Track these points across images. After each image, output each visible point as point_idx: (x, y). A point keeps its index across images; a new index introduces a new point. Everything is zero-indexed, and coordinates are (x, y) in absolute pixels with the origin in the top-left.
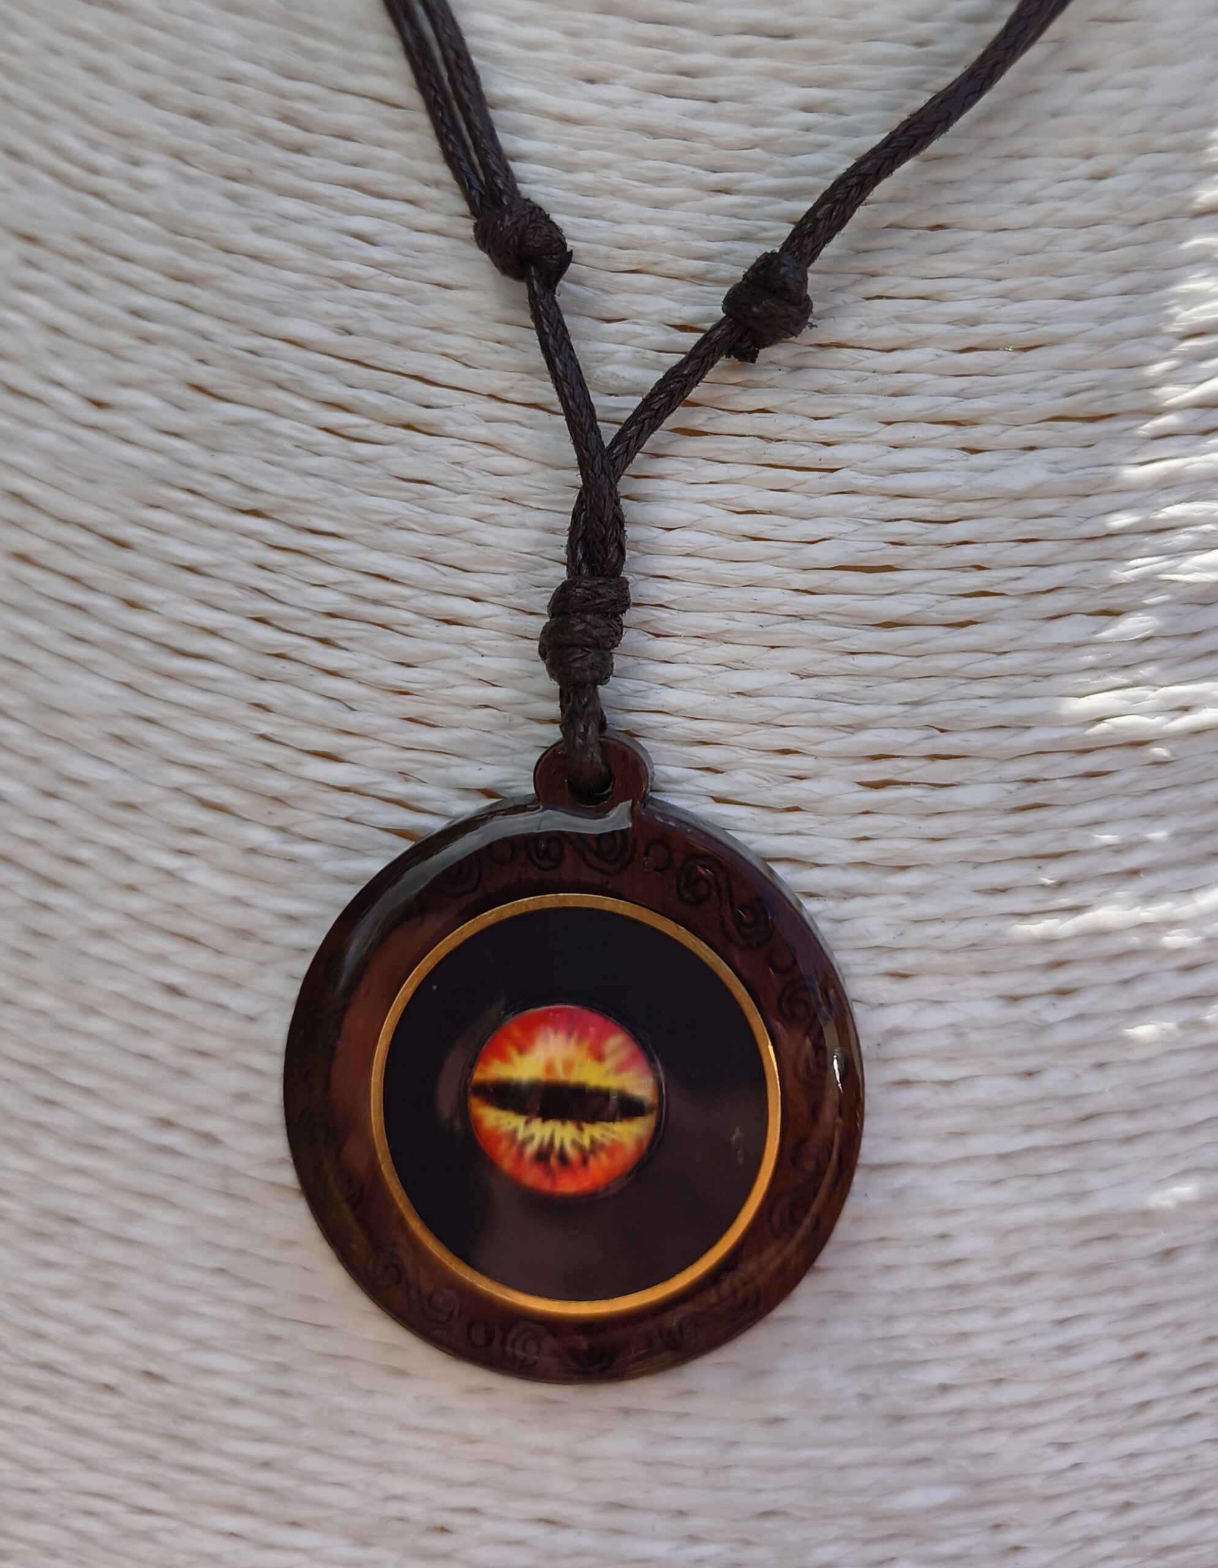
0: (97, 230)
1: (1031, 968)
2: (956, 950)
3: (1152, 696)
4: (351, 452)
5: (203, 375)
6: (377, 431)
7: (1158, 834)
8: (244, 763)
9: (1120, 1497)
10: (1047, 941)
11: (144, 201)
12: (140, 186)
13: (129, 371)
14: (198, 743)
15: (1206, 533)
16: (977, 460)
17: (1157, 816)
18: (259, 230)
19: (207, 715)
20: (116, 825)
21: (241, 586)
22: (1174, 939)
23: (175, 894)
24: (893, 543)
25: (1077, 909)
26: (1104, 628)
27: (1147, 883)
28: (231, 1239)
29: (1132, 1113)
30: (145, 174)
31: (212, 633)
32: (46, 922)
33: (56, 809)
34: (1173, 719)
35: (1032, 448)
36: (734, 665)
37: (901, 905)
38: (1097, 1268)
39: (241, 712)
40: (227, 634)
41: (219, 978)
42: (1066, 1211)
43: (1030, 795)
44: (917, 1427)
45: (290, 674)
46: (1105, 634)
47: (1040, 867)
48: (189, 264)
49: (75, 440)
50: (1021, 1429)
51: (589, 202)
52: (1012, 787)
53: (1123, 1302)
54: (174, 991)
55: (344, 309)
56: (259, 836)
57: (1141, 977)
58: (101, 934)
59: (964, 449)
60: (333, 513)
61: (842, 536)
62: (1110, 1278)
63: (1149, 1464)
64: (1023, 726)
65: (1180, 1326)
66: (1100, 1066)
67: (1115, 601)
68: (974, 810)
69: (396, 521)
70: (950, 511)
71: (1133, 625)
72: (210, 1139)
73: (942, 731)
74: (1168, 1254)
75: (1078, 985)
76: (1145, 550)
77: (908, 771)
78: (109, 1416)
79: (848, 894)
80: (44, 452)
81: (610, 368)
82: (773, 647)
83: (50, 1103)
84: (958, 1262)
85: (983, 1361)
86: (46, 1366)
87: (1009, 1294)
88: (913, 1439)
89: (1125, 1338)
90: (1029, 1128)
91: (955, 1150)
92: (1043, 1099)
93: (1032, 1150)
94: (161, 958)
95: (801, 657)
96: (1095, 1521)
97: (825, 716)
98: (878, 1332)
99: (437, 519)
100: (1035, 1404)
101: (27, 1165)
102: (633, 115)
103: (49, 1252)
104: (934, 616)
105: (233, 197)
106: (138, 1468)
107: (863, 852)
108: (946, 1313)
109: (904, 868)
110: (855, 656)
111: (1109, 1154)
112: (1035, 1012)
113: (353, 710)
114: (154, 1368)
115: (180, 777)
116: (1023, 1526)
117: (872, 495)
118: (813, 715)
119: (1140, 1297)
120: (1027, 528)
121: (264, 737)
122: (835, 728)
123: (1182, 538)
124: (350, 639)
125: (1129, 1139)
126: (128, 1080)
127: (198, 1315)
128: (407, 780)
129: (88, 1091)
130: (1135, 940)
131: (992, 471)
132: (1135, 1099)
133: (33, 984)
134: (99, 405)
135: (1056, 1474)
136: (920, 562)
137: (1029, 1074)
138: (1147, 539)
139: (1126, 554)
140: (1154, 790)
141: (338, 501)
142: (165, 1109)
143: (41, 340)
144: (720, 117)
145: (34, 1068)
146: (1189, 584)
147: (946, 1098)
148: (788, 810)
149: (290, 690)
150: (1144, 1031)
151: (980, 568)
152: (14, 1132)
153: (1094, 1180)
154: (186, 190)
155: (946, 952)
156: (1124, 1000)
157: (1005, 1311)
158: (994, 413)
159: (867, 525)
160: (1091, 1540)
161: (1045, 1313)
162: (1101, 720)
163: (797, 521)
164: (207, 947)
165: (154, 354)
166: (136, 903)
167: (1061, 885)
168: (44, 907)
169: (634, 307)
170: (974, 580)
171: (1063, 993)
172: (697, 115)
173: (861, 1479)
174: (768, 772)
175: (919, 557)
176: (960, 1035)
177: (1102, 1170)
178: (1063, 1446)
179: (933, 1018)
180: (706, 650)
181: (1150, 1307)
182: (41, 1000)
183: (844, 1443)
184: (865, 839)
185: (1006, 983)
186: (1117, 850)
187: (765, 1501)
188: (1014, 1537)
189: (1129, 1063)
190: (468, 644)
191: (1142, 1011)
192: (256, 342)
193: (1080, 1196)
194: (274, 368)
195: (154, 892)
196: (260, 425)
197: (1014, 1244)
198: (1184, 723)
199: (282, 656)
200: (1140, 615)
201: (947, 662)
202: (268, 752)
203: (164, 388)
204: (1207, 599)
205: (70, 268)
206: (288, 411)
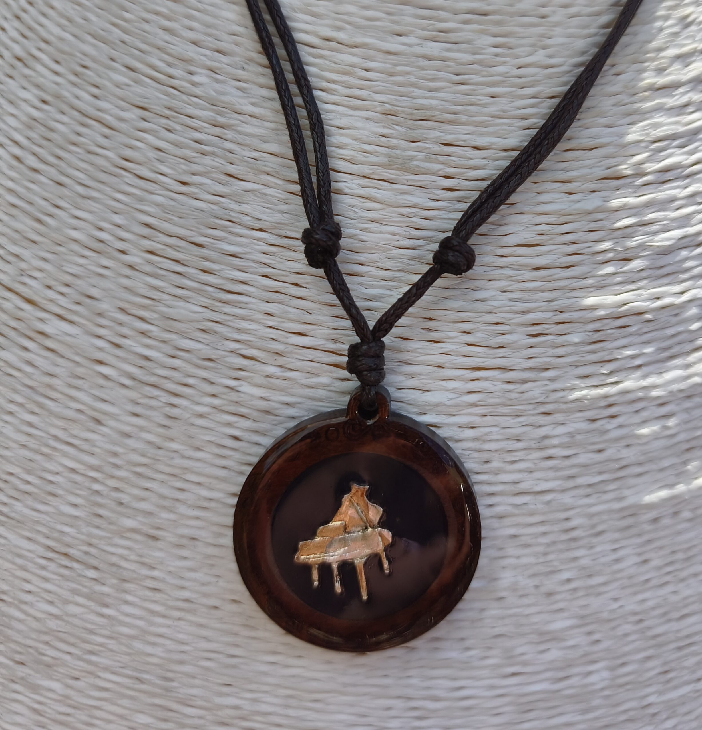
0: (175, 103)
1: (600, 408)
2: (571, 402)
3: (645, 293)
5: (231, 169)
7: (649, 350)
8: (262, 338)
9: (637, 618)
10: (606, 396)
11: (197, 91)
12: (194, 84)
13: (195, 168)
14: (239, 330)
15: (664, 225)
16: (572, 197)
17: (648, 343)
18: (253, 104)
19: (243, 318)
20: (205, 368)
21: (256, 262)
22: (655, 393)
23: (234, 396)
24: (539, 234)
25: (617, 383)
26: (624, 266)
27: (645, 370)
29: (640, 464)
30: (196, 79)
31: (244, 283)
32: (175, 412)
33: (176, 362)
34: (654, 303)
35: (594, 192)
36: (474, 288)
37: (546, 385)
38: (629, 527)
39: (260, 316)
40: (250, 283)
41: (256, 432)
42: (617, 506)
43: (597, 336)
45: (281, 300)
46: (625, 269)
47: (602, 366)
48: (221, 120)
49: (173, 200)
50: (598, 595)
51: (402, 89)
52: (590, 334)
53: (639, 540)
54: (236, 438)
56: (271, 370)
57: (643, 409)
58: (201, 416)
59: (566, 193)
61: (518, 232)
62: (634, 531)
63: (650, 604)
64: (594, 309)
65: (661, 548)
66: (628, 446)
67: (629, 254)
68: (576, 344)
70: (562, 220)
71: (635, 264)
73: (561, 312)
74: (655, 520)
75: (618, 414)
76: (640, 233)
77: (548, 329)
78: (216, 619)
79: (525, 381)
80: (158, 205)
81: (415, 163)
82: (490, 280)
83: (182, 490)
84: (573, 529)
85: (583, 568)
86: (187, 600)
87: (594, 540)
88: (555, 602)
89: (640, 554)
90: (600, 473)
91: (571, 484)
92: (606, 461)
93: (602, 482)
94: (229, 424)
95: (502, 284)
96: (628, 628)
97: (514, 308)
98: (541, 560)
100: (605, 584)
101: (172, 516)
102: (418, 50)
103: (185, 553)
104: (557, 264)
105: (239, 89)
106: (229, 639)
107: (531, 363)
108: (568, 550)
109: (547, 369)
110: (524, 282)
111: (632, 481)
112: (602, 425)
113: (310, 314)
114: (236, 598)
115: (233, 346)
116: (600, 632)
117: (529, 214)
118: (508, 308)
119: (646, 538)
120: (593, 226)
121: (271, 327)
122: (517, 313)
123: (656, 227)
124: (307, 283)
125: (639, 475)
126: (217, 478)
128: (335, 343)
129: (199, 484)
130: (640, 394)
131: (579, 202)
132: (642, 458)
133: (172, 440)
134: (184, 183)
135: (613, 611)
136: (551, 242)
137: (600, 451)
138: (641, 228)
139: (634, 235)
140: (646, 332)
143: (152, 154)
144: (459, 51)
145: (173, 475)
146: (658, 247)
147: (567, 462)
148: (499, 348)
149: (282, 306)
150: (645, 431)
151: (574, 243)
152: (166, 503)
153: (626, 492)
154: (217, 86)
155: (566, 403)
156: (637, 419)
157: (592, 547)
158: (579, 177)
159: (528, 227)
160: (627, 635)
161: (608, 547)
162: (625, 304)
163: (498, 226)
164: (250, 419)
165: (207, 160)
166: (216, 402)
167: (611, 373)
168: (173, 406)
169: (425, 136)
170: (572, 248)
171: (613, 417)
172: (448, 50)
173: (536, 619)
174: (491, 332)
175: (550, 239)
176: (573, 437)
177: (630, 488)
178: (616, 600)
179: (560, 430)
181: (649, 541)
182: (174, 446)
183: (529, 606)
184: (531, 358)
185: (590, 414)
186: (633, 357)
187: (497, 631)
188: (596, 637)
189: (640, 444)
191: (645, 422)
192: (256, 154)
193: (621, 499)
194: (265, 166)
195: (224, 396)
196: (260, 191)
197: (595, 520)
198: (658, 303)
199: (276, 292)
200: (638, 260)
201: (563, 283)
202: (273, 334)
203: (214, 175)
204: (666, 252)
205: (164, 121)
206: (273, 185)
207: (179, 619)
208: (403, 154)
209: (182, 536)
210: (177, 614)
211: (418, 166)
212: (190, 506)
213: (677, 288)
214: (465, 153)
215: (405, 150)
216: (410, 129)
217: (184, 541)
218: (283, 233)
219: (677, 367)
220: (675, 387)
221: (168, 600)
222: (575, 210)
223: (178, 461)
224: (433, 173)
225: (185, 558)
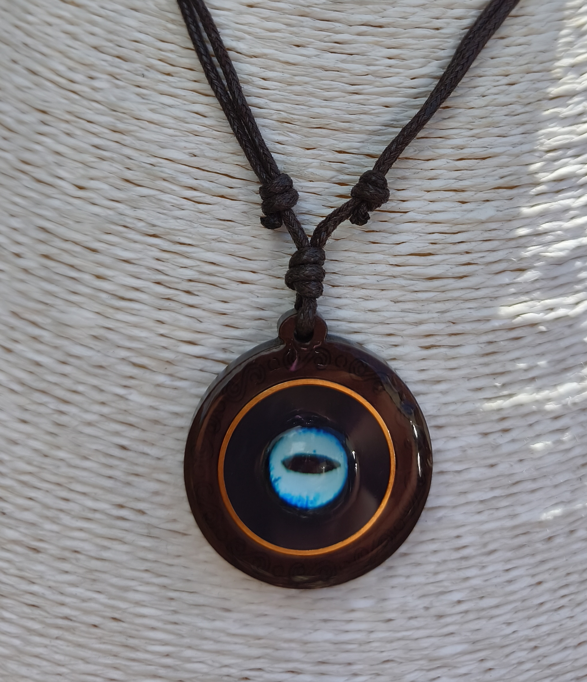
0: (76, 108)
1: (492, 421)
2: (462, 415)
3: (539, 305)
4: (198, 208)
5: (129, 175)
6: (208, 199)
7: (542, 363)
8: (153, 346)
9: (533, 644)
10: (500, 410)
11: (98, 96)
12: (94, 89)
13: (93, 173)
14: (131, 338)
15: (559, 235)
16: (465, 206)
17: (542, 355)
18: (152, 110)
19: (136, 325)
20: (94, 374)
21: (149, 268)
22: (550, 406)
23: (123, 405)
24: (432, 243)
25: (510, 396)
26: (518, 276)
27: (539, 383)
28: (150, 556)
29: (534, 480)
30: (96, 84)
31: (137, 289)
32: (63, 419)
33: (66, 368)
34: (547, 314)
35: (487, 201)
36: (367, 298)
37: (438, 397)
38: (522, 546)
39: (152, 324)
40: (143, 290)
41: (144, 441)
42: (509, 523)
43: (490, 348)
44: (448, 620)
45: (172, 307)
46: (519, 279)
47: (494, 379)
48: (120, 126)
49: (69, 204)
50: (492, 618)
51: (299, 98)
52: (483, 346)
53: (532, 561)
54: (124, 448)
55: (193, 145)
56: (161, 378)
57: (537, 422)
58: (89, 424)
59: (459, 202)
60: (191, 235)
61: (410, 241)
62: (527, 550)
63: (544, 629)
64: (487, 320)
65: (555, 569)
66: (521, 461)
67: (523, 265)
68: (468, 357)
69: (218, 238)
70: (455, 229)
71: (530, 275)
72: (142, 512)
73: (454, 323)
74: (550, 539)
75: (511, 427)
76: (534, 243)
77: (440, 341)
78: (96, 638)
80: (55, 209)
81: (310, 170)
82: (383, 290)
83: (66, 500)
84: (464, 547)
85: (475, 589)
86: (66, 618)
87: (486, 559)
88: (447, 625)
89: (533, 576)
90: (492, 489)
91: (462, 500)
92: (498, 476)
93: (495, 498)
94: (117, 434)
95: (395, 294)
96: (522, 655)
97: (406, 319)
98: (432, 580)
99: (235, 237)
100: (497, 606)
101: (55, 528)
102: (316, 61)
103: (66, 566)
104: (450, 274)
105: (138, 95)
106: (110, 661)
107: (423, 376)
108: (459, 569)
109: (439, 382)
110: (417, 292)
111: (525, 498)
112: (494, 439)
113: (201, 322)
114: (116, 616)
115: (124, 353)
116: (493, 659)
117: (422, 223)
118: (400, 319)
119: (539, 558)
120: (487, 235)
121: (162, 335)
122: (410, 324)
123: (549, 238)
124: (199, 291)
125: (533, 491)
126: (103, 488)
127: (136, 591)
128: (225, 352)
129: (84, 494)
130: (534, 408)
131: (472, 211)
132: (535, 474)
133: (59, 448)
134: (81, 188)
135: (506, 636)
136: (443, 251)
137: (492, 466)
138: (535, 238)
139: (527, 245)
140: (540, 344)
141: (192, 230)
142: (120, 500)
143: (51, 158)
144: (353, 62)
145: (59, 484)
146: (552, 257)
147: (459, 478)
148: (391, 359)
149: (173, 314)
150: (539, 446)
151: (467, 253)
152: (50, 513)
153: (519, 509)
154: (117, 91)
155: (458, 416)
156: (531, 433)
157: (484, 567)
158: (472, 186)
159: (421, 236)
160: (521, 663)
161: (501, 567)
162: (519, 315)
163: (391, 235)
164: (138, 428)
165: (105, 165)
166: (105, 410)
167: (504, 386)
168: (62, 413)
169: (319, 143)
170: (466, 258)
171: (506, 431)
172: (343, 61)
173: (425, 643)
174: (382, 344)
175: (443, 249)
176: (465, 451)
177: (523, 505)
178: (509, 624)
179: (452, 444)
180: (354, 292)
181: (543, 562)
182: (61, 454)
183: (418, 628)
184: (423, 370)
185: (483, 428)
186: (525, 370)
187: (385, 656)
189: (533, 459)
190: (251, 292)
191: (538, 437)
192: (153, 160)
193: (514, 516)
194: (162, 172)
195: (113, 405)
196: (156, 197)
197: (487, 538)
198: (552, 315)
199: (169, 299)
200: (533, 270)
201: (456, 294)
202: (164, 342)
203: (111, 180)
204: (560, 262)
205: (64, 126)
206: (168, 191)
207: (57, 638)
208: (299, 161)
209: (65, 549)
210: (55, 632)
211: (312, 173)
212: (74, 517)
213: (571, 299)
214: (359, 160)
215: (300, 157)
216: (306, 136)
217: (67, 554)
218: (177, 239)
219: (571, 380)
220: (569, 400)
221: (46, 618)
222: (468, 219)
223: (64, 470)
224: (327, 180)
225: (67, 572)
